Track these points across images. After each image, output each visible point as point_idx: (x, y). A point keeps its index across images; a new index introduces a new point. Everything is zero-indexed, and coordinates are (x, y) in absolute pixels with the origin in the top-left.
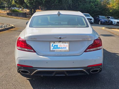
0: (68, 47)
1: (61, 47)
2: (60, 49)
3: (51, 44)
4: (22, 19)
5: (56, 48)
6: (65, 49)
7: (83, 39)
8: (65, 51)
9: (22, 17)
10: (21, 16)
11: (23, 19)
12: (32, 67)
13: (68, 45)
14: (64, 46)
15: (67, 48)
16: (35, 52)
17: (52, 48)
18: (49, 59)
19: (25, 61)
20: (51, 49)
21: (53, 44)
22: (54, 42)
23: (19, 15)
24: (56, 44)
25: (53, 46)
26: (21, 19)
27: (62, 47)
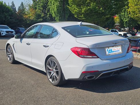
0: (121, 49)
2: (115, 53)
3: (106, 50)
5: (111, 52)
6: (119, 52)
8: (119, 54)
12: (98, 71)
13: (121, 48)
14: (118, 49)
15: (121, 51)
17: (107, 53)
18: (111, 62)
19: (92, 67)
22: (108, 47)
24: (111, 48)
25: (108, 50)
27: (116, 50)
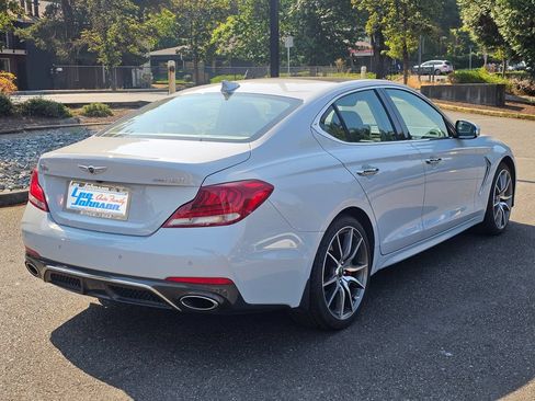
0: (125, 205)
1: (101, 202)
2: (98, 210)
3: (71, 189)
4: (478, 113)
5: (84, 204)
6: (115, 211)
7: (155, 180)
8: (114, 218)
9: (482, 103)
10: (479, 98)
11: (482, 114)
13: (126, 201)
14: (114, 202)
15: (123, 210)
16: (48, 211)
17: (71, 201)
20: (69, 205)
21: (76, 190)
22: (82, 182)
23: (468, 97)
24: (88, 189)
25: (77, 194)
26: (472, 112)
27: (106, 203)
